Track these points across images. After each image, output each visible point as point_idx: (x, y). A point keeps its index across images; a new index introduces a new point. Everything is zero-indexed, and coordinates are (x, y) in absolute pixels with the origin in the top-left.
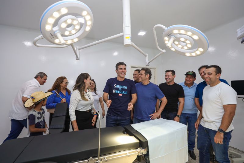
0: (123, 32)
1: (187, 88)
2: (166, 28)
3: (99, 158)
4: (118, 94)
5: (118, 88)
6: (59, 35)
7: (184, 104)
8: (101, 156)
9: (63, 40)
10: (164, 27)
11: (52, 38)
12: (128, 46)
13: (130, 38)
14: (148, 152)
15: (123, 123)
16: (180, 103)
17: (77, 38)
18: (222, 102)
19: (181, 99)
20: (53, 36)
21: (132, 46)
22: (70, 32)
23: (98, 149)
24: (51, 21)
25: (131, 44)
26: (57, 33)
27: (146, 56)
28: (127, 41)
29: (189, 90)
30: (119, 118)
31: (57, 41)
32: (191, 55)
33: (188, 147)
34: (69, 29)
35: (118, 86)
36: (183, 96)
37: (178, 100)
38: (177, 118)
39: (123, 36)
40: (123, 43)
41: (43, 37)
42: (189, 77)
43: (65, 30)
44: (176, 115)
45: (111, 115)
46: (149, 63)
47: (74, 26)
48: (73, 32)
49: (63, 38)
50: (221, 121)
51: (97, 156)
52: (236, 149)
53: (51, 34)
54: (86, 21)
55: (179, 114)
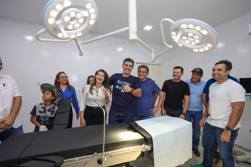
0: (128, 26)
1: (194, 85)
2: (174, 22)
3: (104, 153)
4: (121, 90)
5: (121, 84)
6: (62, 29)
7: (189, 102)
8: (105, 151)
9: (67, 34)
10: (171, 21)
11: (54, 32)
12: (133, 40)
13: (135, 33)
14: (152, 148)
15: (125, 119)
16: (185, 101)
17: (81, 32)
18: (230, 100)
19: (186, 97)
20: (56, 30)
21: (138, 41)
22: (73, 25)
23: (102, 145)
24: (54, 14)
25: (136, 39)
26: (60, 27)
27: (152, 52)
28: (133, 36)
29: (195, 87)
30: (121, 114)
31: (60, 35)
32: (199, 51)
33: (193, 144)
34: (72, 22)
35: (121, 83)
36: (189, 94)
37: (183, 98)
38: (182, 116)
39: (128, 31)
40: (128, 38)
41: (46, 31)
42: (195, 74)
43: (68, 23)
44: (181, 113)
45: (114, 111)
46: (155, 59)
47: (78, 19)
48: (77, 25)
49: (66, 32)
50: (228, 119)
51: (102, 152)
52: (240, 147)
53: (54, 28)
54: (90, 14)
55: (184, 111)
